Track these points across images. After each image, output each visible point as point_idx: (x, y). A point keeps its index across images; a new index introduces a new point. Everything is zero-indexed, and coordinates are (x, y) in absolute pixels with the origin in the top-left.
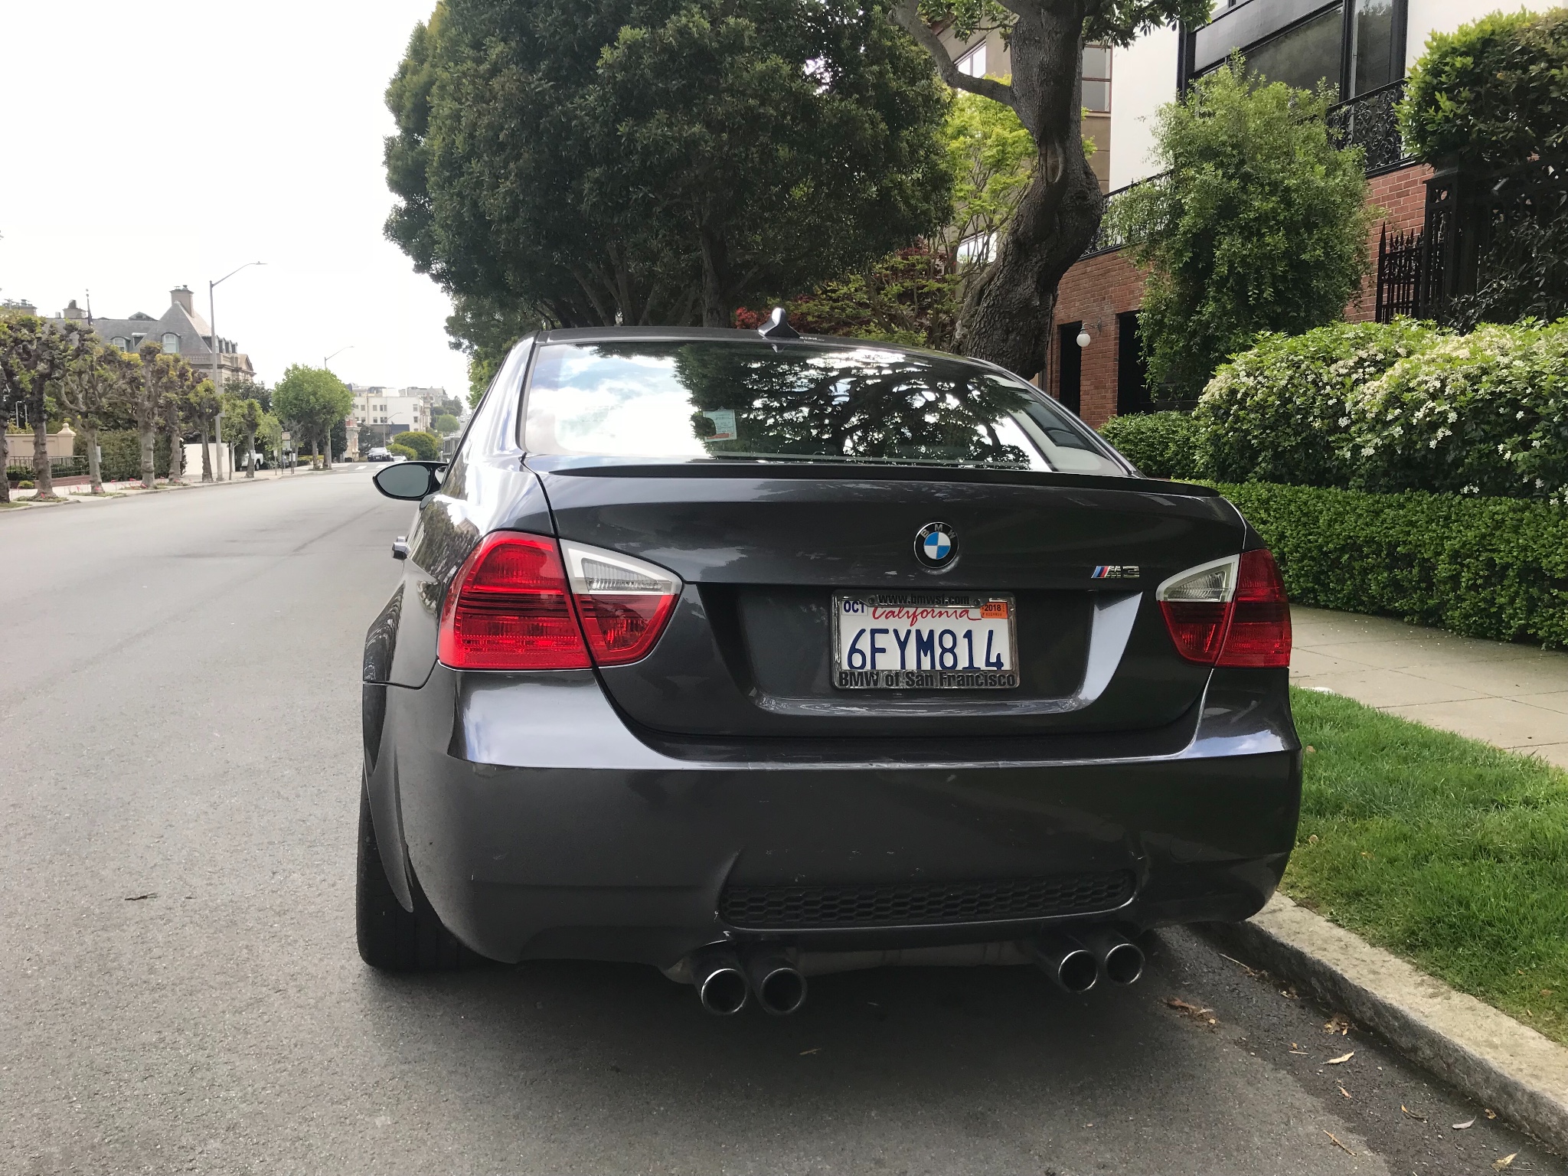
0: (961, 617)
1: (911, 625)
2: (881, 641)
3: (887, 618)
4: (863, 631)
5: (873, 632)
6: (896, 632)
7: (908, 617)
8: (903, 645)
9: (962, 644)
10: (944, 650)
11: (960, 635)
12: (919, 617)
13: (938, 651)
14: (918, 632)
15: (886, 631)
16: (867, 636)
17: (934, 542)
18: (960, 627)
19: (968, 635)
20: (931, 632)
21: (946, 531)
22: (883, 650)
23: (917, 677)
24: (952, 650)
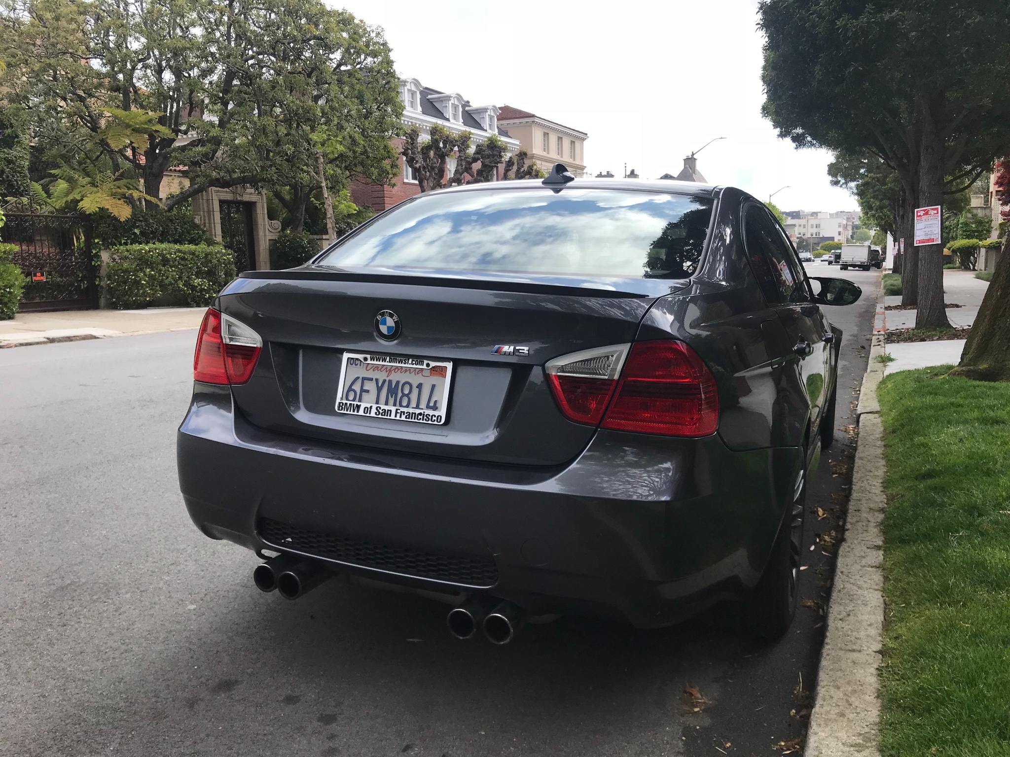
0: (418, 374)
1: (387, 377)
2: (368, 386)
3: (374, 371)
4: (358, 378)
5: (364, 379)
6: (377, 380)
7: (386, 372)
8: (379, 389)
9: (415, 392)
10: (404, 395)
11: (415, 385)
12: (393, 372)
13: (400, 395)
14: (390, 381)
15: (371, 379)
16: (359, 382)
17: (384, 323)
18: (415, 380)
19: (420, 386)
20: (398, 382)
21: (391, 316)
22: (368, 391)
23: (382, 410)
24: (408, 395)
